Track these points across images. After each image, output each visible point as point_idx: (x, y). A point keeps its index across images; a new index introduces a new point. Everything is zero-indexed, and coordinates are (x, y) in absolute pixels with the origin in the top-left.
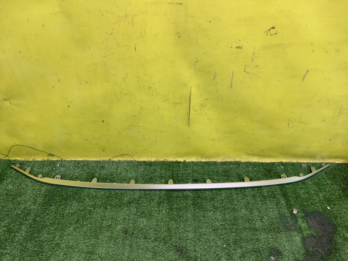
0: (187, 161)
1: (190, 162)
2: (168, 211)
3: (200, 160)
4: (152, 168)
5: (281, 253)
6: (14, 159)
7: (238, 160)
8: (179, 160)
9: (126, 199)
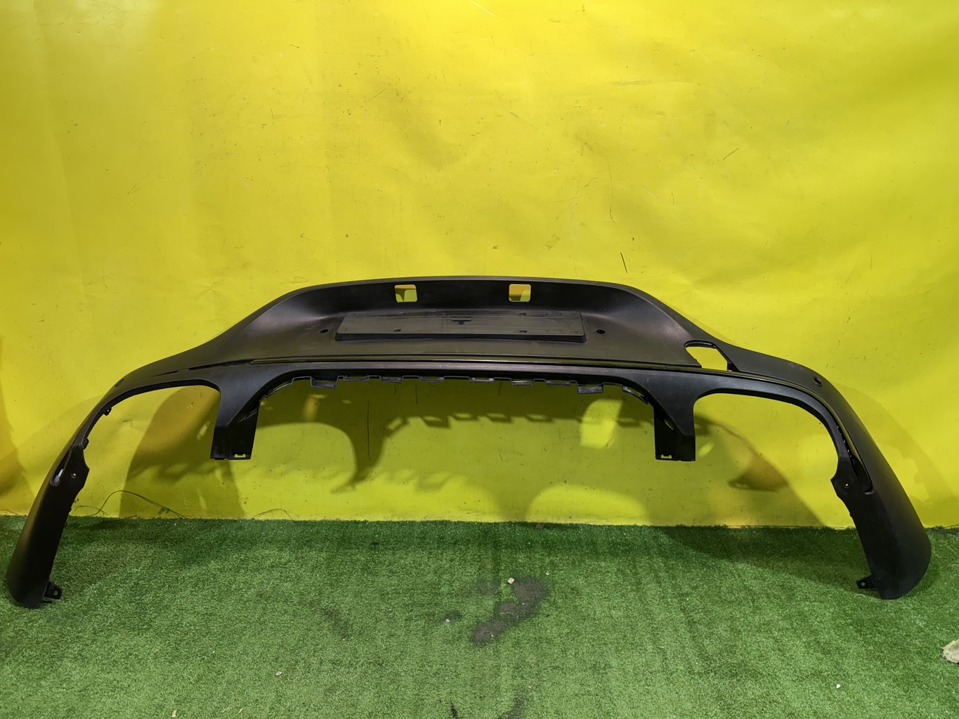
0: (370, 520)
1: (374, 522)
2: (324, 576)
3: (389, 520)
4: (315, 529)
5: (461, 616)
6: (109, 517)
7: (447, 519)
8: (357, 520)
9: (268, 563)
